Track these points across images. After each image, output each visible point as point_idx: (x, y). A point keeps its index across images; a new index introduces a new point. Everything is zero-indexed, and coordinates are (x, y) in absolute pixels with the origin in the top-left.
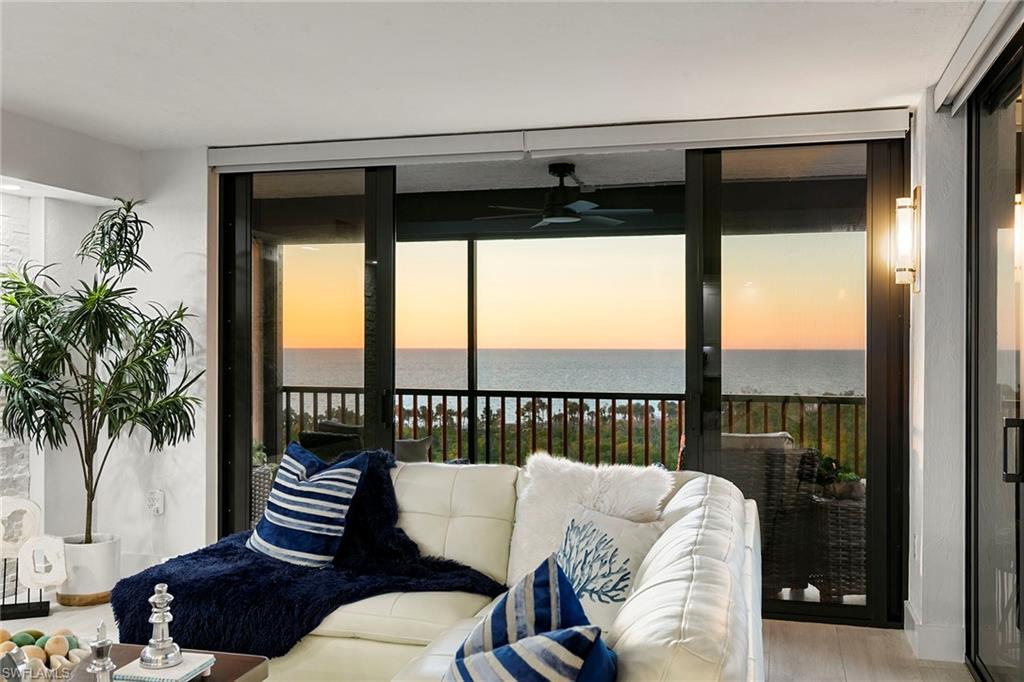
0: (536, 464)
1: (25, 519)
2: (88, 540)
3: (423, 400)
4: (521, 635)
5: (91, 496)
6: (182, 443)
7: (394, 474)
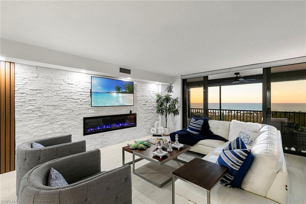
0: (233, 121)
1: (159, 124)
2: (166, 128)
3: (214, 111)
4: (234, 149)
5: (166, 122)
6: (178, 116)
7: (209, 121)
